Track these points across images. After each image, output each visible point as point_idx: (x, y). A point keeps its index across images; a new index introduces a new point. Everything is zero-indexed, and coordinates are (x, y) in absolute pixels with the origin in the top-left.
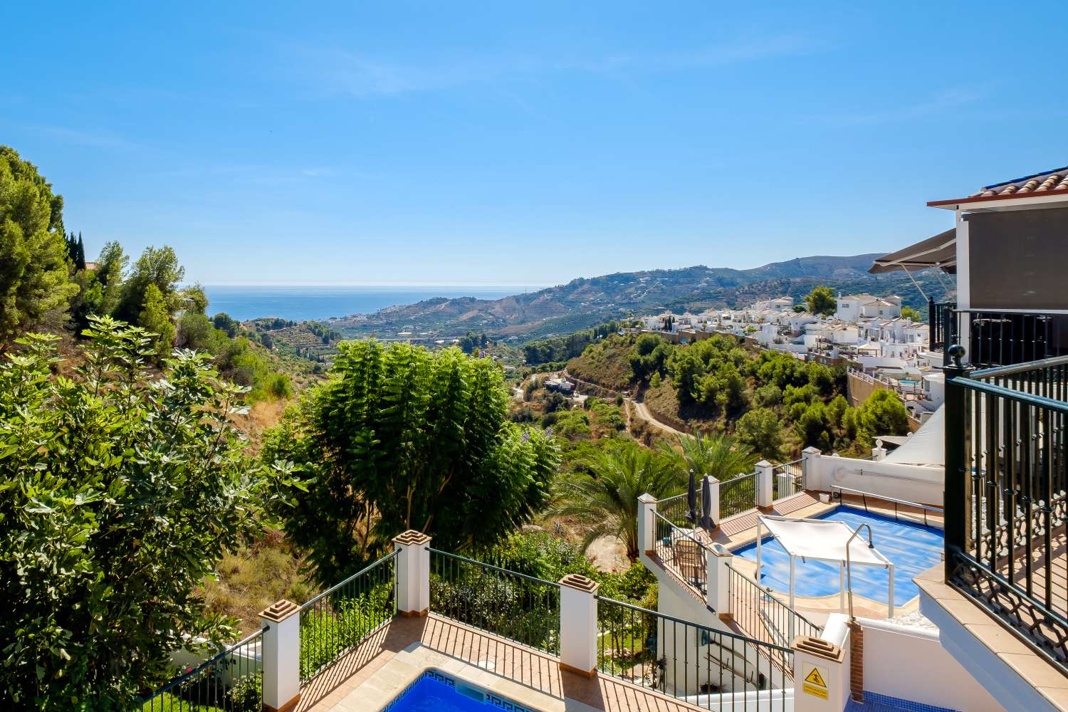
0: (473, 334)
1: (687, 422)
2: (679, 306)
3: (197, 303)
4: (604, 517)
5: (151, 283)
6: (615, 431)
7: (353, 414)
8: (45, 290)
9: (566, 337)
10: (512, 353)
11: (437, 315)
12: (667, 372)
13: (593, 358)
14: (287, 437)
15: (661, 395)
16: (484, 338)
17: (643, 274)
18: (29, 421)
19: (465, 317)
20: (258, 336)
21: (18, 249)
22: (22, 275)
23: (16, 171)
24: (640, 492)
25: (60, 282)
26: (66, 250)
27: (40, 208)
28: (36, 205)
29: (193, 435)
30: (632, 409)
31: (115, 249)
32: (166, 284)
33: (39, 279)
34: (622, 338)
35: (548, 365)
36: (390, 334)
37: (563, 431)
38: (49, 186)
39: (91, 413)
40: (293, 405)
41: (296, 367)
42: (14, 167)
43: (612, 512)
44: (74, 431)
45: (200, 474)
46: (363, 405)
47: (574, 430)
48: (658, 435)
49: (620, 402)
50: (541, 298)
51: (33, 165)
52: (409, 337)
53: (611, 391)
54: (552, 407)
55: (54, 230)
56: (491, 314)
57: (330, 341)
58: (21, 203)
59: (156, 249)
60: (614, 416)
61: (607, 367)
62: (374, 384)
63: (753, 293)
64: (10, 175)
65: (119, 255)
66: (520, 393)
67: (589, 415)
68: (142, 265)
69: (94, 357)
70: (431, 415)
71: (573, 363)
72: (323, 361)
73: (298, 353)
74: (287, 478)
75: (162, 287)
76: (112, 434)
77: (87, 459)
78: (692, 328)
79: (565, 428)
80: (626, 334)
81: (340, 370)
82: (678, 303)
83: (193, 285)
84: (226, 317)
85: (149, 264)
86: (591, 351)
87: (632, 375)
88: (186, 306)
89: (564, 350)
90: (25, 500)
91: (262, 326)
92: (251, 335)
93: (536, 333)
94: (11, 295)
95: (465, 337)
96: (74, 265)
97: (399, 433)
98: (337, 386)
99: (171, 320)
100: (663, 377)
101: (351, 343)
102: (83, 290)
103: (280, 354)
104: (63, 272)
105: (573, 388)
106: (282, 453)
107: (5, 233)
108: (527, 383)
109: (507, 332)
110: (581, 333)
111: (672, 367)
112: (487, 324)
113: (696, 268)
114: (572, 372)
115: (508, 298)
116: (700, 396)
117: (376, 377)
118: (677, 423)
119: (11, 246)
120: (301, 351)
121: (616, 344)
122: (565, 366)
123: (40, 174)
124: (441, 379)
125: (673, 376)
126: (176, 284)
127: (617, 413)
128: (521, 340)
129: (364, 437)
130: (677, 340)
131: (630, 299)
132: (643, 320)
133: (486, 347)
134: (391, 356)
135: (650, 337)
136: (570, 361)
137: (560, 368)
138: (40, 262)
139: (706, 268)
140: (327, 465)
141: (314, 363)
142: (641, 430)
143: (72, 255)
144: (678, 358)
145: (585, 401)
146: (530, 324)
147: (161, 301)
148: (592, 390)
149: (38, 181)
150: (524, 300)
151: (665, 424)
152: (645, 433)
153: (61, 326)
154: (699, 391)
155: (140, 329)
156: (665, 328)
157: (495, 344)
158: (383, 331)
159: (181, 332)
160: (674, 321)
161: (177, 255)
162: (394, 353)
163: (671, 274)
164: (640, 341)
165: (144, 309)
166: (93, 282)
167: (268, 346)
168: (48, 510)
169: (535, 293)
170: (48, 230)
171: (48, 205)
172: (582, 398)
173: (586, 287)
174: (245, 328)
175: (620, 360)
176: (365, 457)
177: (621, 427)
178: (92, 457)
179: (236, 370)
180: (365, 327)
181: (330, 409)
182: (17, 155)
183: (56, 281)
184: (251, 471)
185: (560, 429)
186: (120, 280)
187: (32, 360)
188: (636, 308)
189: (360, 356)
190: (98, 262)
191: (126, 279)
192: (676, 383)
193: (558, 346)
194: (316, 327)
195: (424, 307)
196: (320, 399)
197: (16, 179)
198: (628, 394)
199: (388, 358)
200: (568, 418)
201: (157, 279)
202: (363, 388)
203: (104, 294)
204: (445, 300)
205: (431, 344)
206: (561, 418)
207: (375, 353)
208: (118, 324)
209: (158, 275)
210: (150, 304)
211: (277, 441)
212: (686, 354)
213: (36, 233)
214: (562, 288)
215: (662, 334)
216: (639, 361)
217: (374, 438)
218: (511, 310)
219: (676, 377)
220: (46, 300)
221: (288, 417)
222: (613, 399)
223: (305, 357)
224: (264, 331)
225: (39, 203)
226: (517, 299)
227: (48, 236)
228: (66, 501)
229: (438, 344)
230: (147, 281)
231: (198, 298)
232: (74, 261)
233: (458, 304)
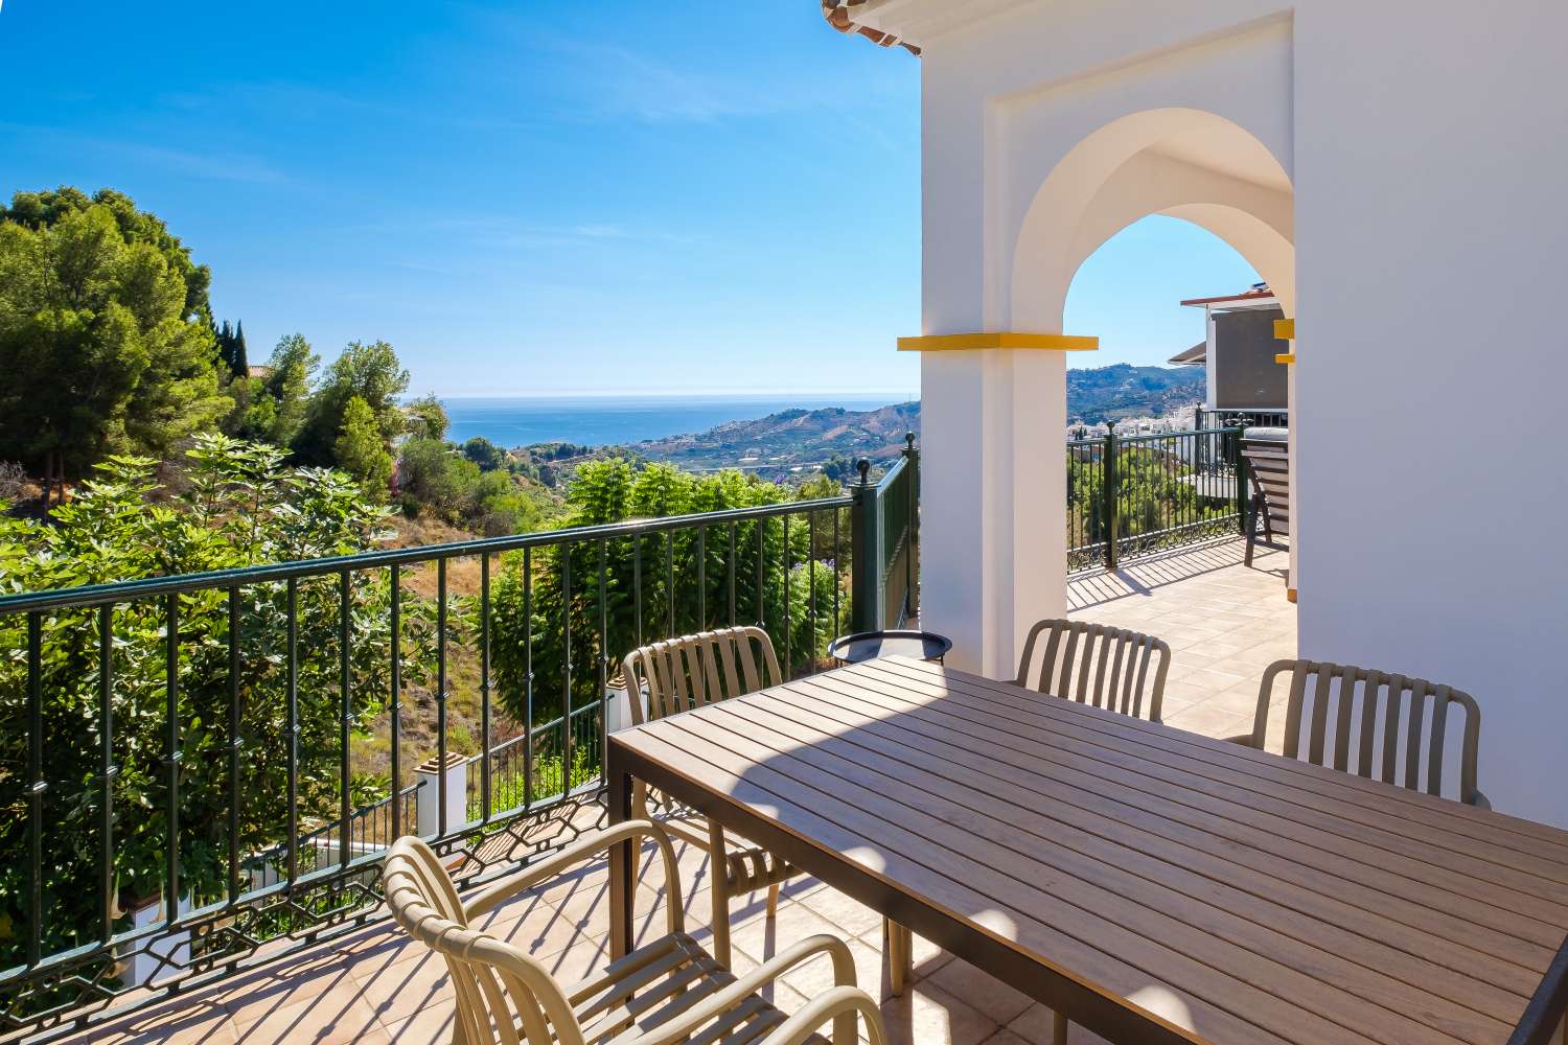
0: (841, 458)
3: (430, 423)
5: (355, 395)
8: (177, 408)
11: (792, 433)
19: (830, 435)
20: (533, 469)
21: (129, 346)
22: (135, 385)
23: (129, 228)
25: (203, 395)
26: (215, 348)
27: (169, 286)
28: (161, 280)
31: (298, 346)
32: (380, 397)
33: (165, 392)
36: (730, 460)
38: (186, 251)
42: (124, 222)
51: (158, 218)
52: (753, 463)
55: (194, 318)
56: (864, 430)
58: (136, 278)
59: (364, 345)
62: (617, 513)
63: (1182, 397)
64: (117, 235)
65: (304, 355)
68: (341, 369)
75: (374, 402)
82: (1098, 410)
83: (424, 397)
84: (484, 444)
85: (352, 368)
88: (412, 427)
91: (540, 456)
92: (523, 468)
94: (118, 416)
95: (828, 461)
96: (229, 371)
98: (576, 520)
99: (387, 449)
102: (242, 407)
104: (209, 379)
107: (108, 322)
109: (885, 454)
112: (858, 444)
113: (1118, 366)
115: (887, 408)
117: (619, 505)
119: (117, 343)
123: (171, 232)
126: (396, 396)
138: (168, 366)
139: (1129, 367)
143: (225, 355)
147: (371, 422)
149: (164, 245)
150: (908, 411)
158: (718, 456)
159: (403, 466)
161: (398, 353)
165: (343, 433)
166: (260, 395)
167: (550, 483)
170: (184, 317)
171: (182, 280)
174: (514, 459)
179: (490, 517)
182: (130, 205)
183: (195, 394)
186: (305, 393)
190: (270, 366)
191: (312, 390)
195: (776, 423)
197: (128, 241)
201: (366, 388)
203: (278, 413)
204: (803, 413)
209: (368, 383)
210: (353, 427)
213: (161, 323)
218: (889, 424)
220: (177, 421)
224: (544, 463)
225: (167, 278)
226: (899, 409)
227: (182, 327)
229: (792, 472)
230: (349, 393)
231: (432, 416)
232: (230, 364)
233: (822, 417)
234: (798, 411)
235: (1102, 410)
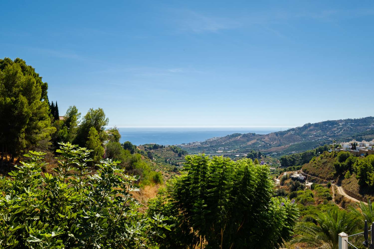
0: (254, 152)
1: (364, 196)
2: (359, 137)
3: (115, 136)
4: (321, 244)
5: (92, 126)
6: (327, 200)
7: (193, 192)
8: (39, 130)
9: (302, 153)
10: (274, 161)
11: (236, 142)
12: (353, 170)
13: (315, 163)
14: (160, 203)
15: (350, 182)
16: (260, 154)
17: (341, 121)
18: (30, 195)
19: (250, 143)
20: (145, 153)
21: (26, 110)
22: (27, 122)
23: (24, 71)
24: (340, 232)
25: (47, 126)
26: (49, 110)
27: (36, 89)
28: (34, 88)
29: (112, 202)
30: (336, 189)
31: (74, 110)
32: (100, 127)
33: (36, 124)
34: (331, 154)
35: (292, 167)
36: (213, 152)
37: (300, 201)
38: (41, 78)
39: (61, 191)
40: (163, 187)
41: (165, 169)
42: (23, 68)
43: (326, 241)
44: (53, 200)
45: (116, 222)
46: (198, 187)
47: (306, 200)
48: (348, 202)
49: (329, 186)
50: (289, 133)
51: (33, 67)
52: (221, 153)
53: (325, 180)
54: (295, 188)
55: (43, 100)
56: (263, 141)
57: (182, 155)
58: (27, 86)
59: (94, 110)
60: (326, 193)
61: (323, 168)
62: (204, 177)
64: (21, 73)
65: (76, 112)
66: (278, 181)
67: (314, 193)
68: (87, 117)
69: (63, 163)
70: (234, 193)
71: (305, 166)
72: (178, 165)
73: (166, 162)
74: (160, 223)
75: (98, 129)
76: (72, 202)
77: (59, 214)
78: (366, 148)
79: (301, 199)
80: (333, 152)
81: (186, 170)
82: (360, 135)
83: (113, 127)
84: (130, 143)
85: (91, 117)
86: (314, 160)
87: (335, 172)
88: (109, 138)
89: (301, 160)
90: (27, 236)
91: (148, 148)
92: (142, 153)
93: (286, 151)
94: (22, 133)
95: (250, 153)
96: (54, 118)
97: (217, 202)
98: (185, 178)
99: (102, 145)
100: (351, 174)
101: (192, 156)
102: (58, 130)
103: (157, 162)
104: (48, 121)
105: (305, 179)
106: (157, 211)
107: (19, 102)
108: (282, 176)
109: (272, 151)
110: (309, 151)
111: (356, 168)
112: (261, 147)
114: (304, 171)
115: (272, 133)
116: (370, 183)
117: (205, 173)
118: (358, 196)
119: (22, 108)
120: (168, 161)
121: (327, 156)
122: (301, 168)
123: (36, 72)
124: (239, 174)
125: (356, 173)
126: (104, 127)
127: (328, 191)
128: (279, 154)
129: (199, 204)
130: (358, 154)
131: (334, 134)
132: (341, 144)
133: (261, 158)
134: (213, 163)
135: (345, 153)
136: (304, 165)
137: (298, 169)
138: (36, 116)
140: (180, 217)
141: (174, 167)
142: (340, 200)
143: (52, 112)
144: (359, 164)
145: (311, 186)
146: (283, 147)
147: (96, 136)
148: (315, 180)
149: (36, 76)
150: (280, 134)
151: (353, 197)
152: (342, 202)
153: (47, 148)
154: (370, 180)
155: (84, 149)
156: (352, 148)
157: (266, 157)
158: (209, 150)
159: (107, 151)
160: (357, 145)
161: (105, 112)
162: (214, 161)
163: (356, 121)
164: (340, 155)
165: (88, 139)
166: (63, 126)
167: (151, 158)
168: (38, 240)
169: (285, 131)
170: (41, 100)
171: (40, 88)
172: (310, 184)
173: (312, 128)
174: (139, 149)
175: (329, 165)
176: (199, 213)
177: (330, 199)
178: (62, 213)
179: (135, 170)
180: (199, 148)
181: (181, 189)
182: (25, 63)
183: (44, 126)
184: (142, 221)
185: (299, 200)
186: (76, 125)
187: (32, 165)
188: (338, 138)
189: (197, 162)
190: (65, 116)
191: (79, 124)
192: (358, 176)
193: (297, 158)
194: (175, 148)
195: (230, 138)
196: (177, 184)
197: (24, 75)
198: (333, 182)
199: (212, 164)
200: (303, 194)
201: (95, 124)
202: (198, 179)
203: (68, 132)
204: (240, 135)
205: (233, 156)
206: (299, 194)
207: (205, 161)
208: (74, 146)
209: (96, 122)
210: (91, 137)
211: (155, 205)
212: (363, 161)
213: (34, 102)
214: (299, 128)
215: (351, 152)
216: (339, 165)
217: (204, 204)
218: (273, 139)
219: (358, 173)
220: (39, 135)
221: (160, 193)
222: (326, 184)
223: (169, 163)
224: (149, 151)
225: (36, 87)
226: (276, 134)
227: (40, 103)
228: (47, 235)
229: (236, 157)
230: (90, 126)
231: (115, 134)
232: (54, 116)
233: (247, 136)
234: (238, 134)
235: (362, 135)
